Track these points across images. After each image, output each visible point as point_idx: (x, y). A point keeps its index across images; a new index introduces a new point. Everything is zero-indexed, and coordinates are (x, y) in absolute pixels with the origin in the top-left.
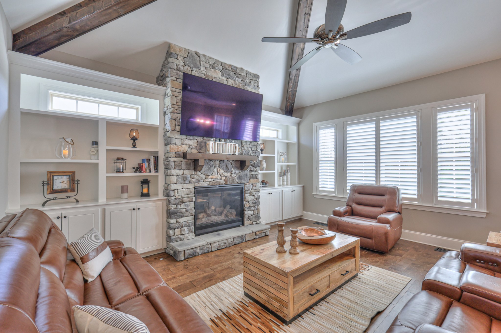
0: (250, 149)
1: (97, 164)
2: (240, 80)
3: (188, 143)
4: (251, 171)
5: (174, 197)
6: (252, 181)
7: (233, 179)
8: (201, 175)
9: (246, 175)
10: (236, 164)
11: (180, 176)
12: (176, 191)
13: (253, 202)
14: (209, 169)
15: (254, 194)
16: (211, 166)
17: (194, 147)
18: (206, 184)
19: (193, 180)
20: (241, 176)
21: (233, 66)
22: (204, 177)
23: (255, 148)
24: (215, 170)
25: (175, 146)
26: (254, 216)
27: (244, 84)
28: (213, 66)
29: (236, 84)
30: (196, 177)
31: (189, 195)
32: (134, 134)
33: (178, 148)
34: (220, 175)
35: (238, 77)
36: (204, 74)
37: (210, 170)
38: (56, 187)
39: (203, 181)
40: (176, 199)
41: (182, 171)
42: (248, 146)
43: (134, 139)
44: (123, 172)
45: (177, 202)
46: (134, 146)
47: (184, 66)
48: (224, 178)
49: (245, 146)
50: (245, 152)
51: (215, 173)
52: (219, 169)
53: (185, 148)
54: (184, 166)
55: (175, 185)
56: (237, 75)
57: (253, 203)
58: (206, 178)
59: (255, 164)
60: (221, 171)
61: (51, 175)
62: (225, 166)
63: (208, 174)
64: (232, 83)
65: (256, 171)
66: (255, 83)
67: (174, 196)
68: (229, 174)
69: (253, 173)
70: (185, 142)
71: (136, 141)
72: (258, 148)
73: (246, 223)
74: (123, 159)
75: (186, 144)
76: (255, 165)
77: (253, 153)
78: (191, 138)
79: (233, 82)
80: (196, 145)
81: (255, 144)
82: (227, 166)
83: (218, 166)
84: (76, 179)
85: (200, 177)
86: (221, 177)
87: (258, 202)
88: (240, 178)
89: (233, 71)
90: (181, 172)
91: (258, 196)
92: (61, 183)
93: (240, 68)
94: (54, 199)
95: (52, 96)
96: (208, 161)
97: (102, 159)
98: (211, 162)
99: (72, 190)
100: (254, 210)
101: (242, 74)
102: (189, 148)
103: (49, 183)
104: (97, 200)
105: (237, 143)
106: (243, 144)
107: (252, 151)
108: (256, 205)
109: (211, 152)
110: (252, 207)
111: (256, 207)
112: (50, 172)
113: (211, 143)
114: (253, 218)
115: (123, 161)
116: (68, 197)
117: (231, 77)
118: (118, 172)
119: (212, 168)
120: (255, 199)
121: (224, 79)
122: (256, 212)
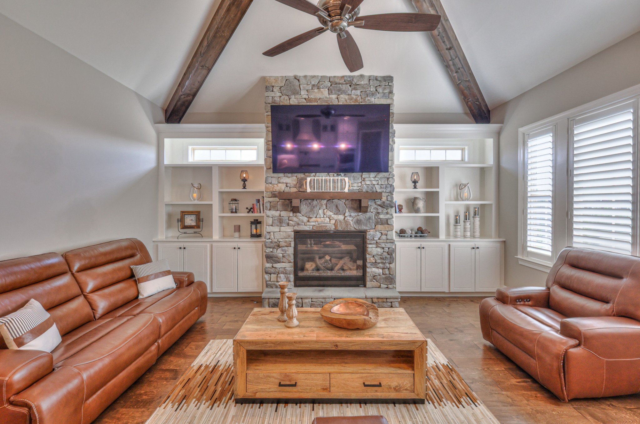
0: (374, 183)
1: (212, 205)
2: (358, 92)
3: (284, 181)
4: (378, 213)
5: (270, 240)
6: (379, 227)
7: (347, 223)
8: (301, 217)
9: (370, 218)
10: (352, 204)
11: (276, 218)
12: (272, 233)
13: (381, 256)
14: (312, 210)
15: (383, 245)
16: (314, 207)
17: (293, 185)
18: (307, 228)
19: (291, 222)
20: (361, 220)
21: (346, 76)
22: (305, 219)
23: (385, 181)
24: (321, 212)
25: (270, 185)
26: (384, 276)
27: (366, 96)
28: (318, 86)
29: (351, 99)
30: (295, 219)
31: (287, 240)
32: (244, 175)
33: (273, 188)
34: (329, 218)
35: (355, 89)
36: (305, 99)
37: (312, 212)
38: (186, 224)
39: (304, 224)
40: (271, 242)
41: (279, 212)
42: (373, 179)
43: (244, 180)
44: (236, 212)
45: (272, 245)
46: (244, 188)
47: (281, 97)
48: (333, 222)
49: (366, 179)
50: (367, 187)
51: (320, 215)
52: (325, 211)
53: (281, 187)
54: (279, 207)
55: (271, 227)
56: (353, 87)
57: (381, 258)
58: (308, 221)
59: (385, 204)
60: (330, 214)
61: (184, 213)
62: (334, 207)
63: (311, 216)
64: (345, 99)
65: (387, 213)
66: (384, 89)
67: (269, 239)
68: (341, 217)
69: (382, 216)
70: (281, 181)
71: (246, 182)
72: (390, 181)
73: (369, 284)
74: (236, 200)
75: (283, 183)
76: (384, 205)
77: (381, 188)
78: (290, 175)
79: (347, 97)
80: (295, 183)
81: (384, 176)
82: (337, 206)
83: (324, 206)
84: (201, 218)
85: (299, 219)
86: (330, 220)
87: (391, 257)
88: (358, 222)
89: (346, 84)
90: (277, 213)
91: (390, 249)
92: (190, 220)
93: (358, 76)
94: (185, 233)
95: (194, 150)
96: (310, 201)
97: (215, 202)
98: (315, 202)
99: (198, 226)
100: (383, 269)
101: (362, 83)
102: (287, 186)
103: (182, 220)
104: (212, 237)
105: (353, 177)
106: (363, 177)
107: (379, 186)
108: (387, 262)
109: (309, 190)
110: (380, 265)
111: (388, 265)
112: (182, 212)
113: (309, 179)
114: (382, 280)
115: (236, 202)
116: (195, 233)
117: (344, 92)
118: (232, 212)
119: (316, 209)
120: (385, 254)
121: (334, 97)
122: (387, 272)
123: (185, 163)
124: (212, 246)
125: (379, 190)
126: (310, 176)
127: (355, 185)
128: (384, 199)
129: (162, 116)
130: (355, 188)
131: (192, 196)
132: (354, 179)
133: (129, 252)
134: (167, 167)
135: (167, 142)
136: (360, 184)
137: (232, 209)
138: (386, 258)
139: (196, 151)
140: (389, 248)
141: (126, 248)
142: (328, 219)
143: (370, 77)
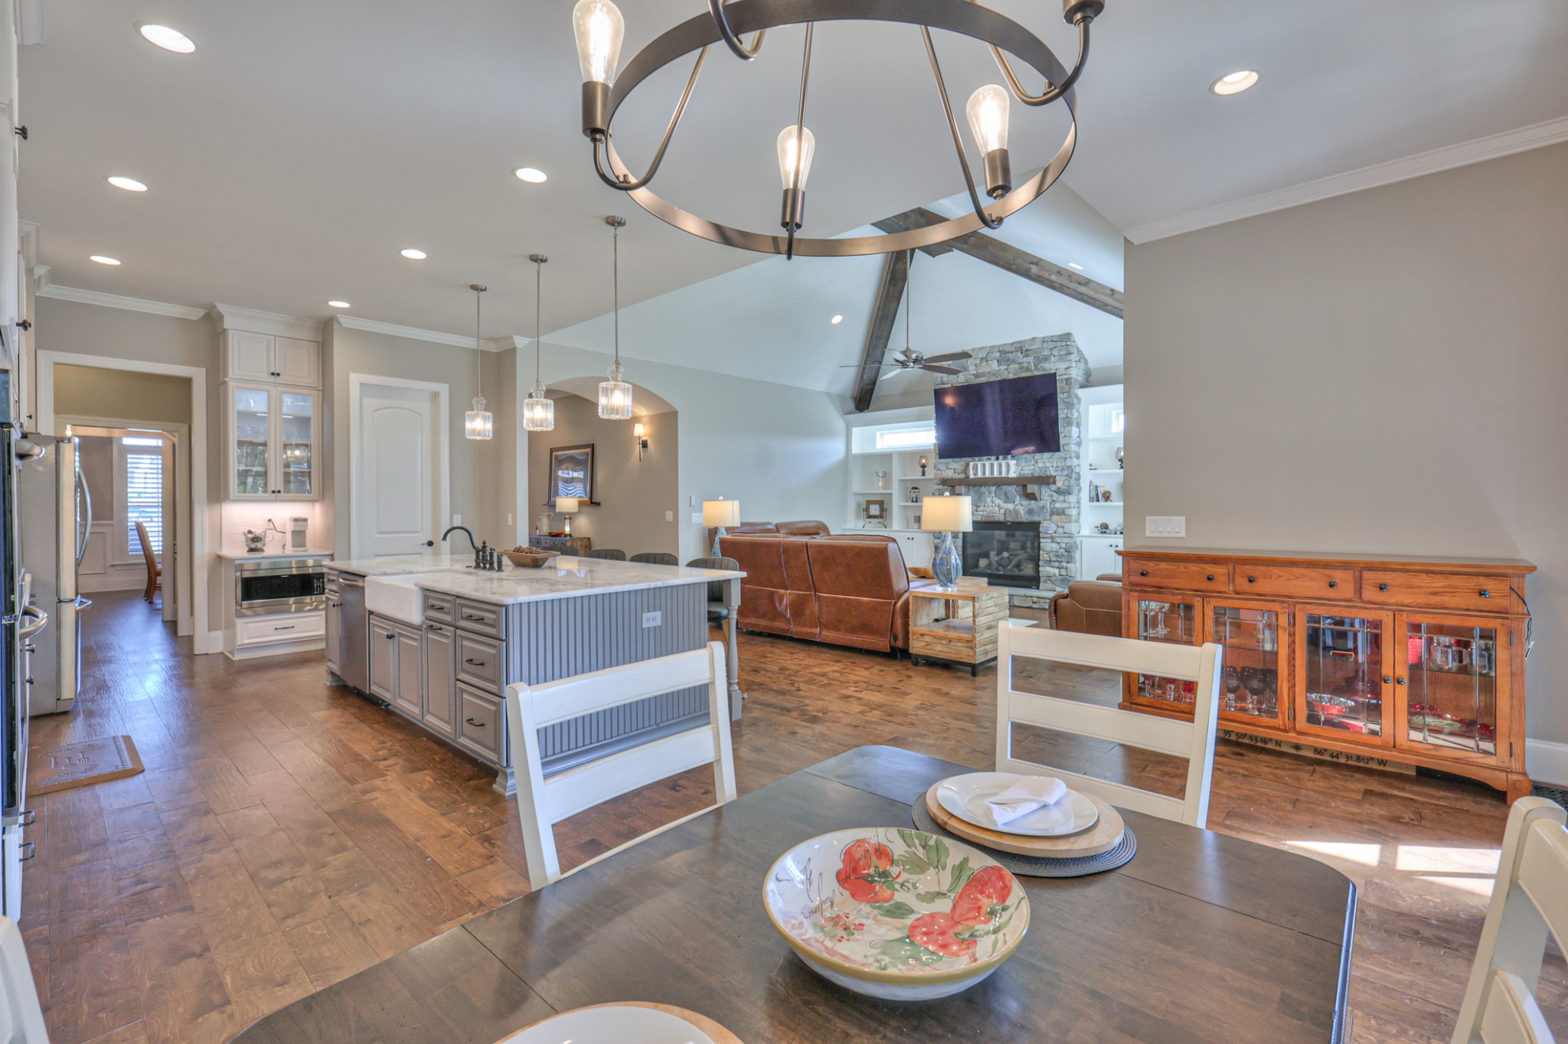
0: (1048, 465)
1: (891, 494)
2: (1031, 359)
3: (951, 467)
4: (1054, 501)
6: (1055, 518)
7: (1016, 512)
9: (1043, 507)
10: (1020, 490)
13: (1057, 553)
15: (1058, 540)
16: (981, 495)
17: (960, 471)
20: (1032, 510)
21: (1016, 342)
23: (1061, 463)
24: (989, 500)
25: (939, 472)
26: (1060, 577)
28: (985, 359)
29: (1022, 368)
32: (924, 461)
33: (942, 474)
34: (999, 506)
35: (1028, 356)
38: (871, 514)
42: (1046, 460)
43: (924, 466)
44: (917, 501)
46: (923, 475)
48: (1002, 511)
49: (1039, 461)
50: (1040, 470)
51: (988, 504)
52: (994, 498)
53: (949, 474)
56: (1024, 353)
57: (1057, 556)
60: (998, 501)
61: (869, 503)
62: (1003, 495)
64: (1015, 369)
65: (1065, 501)
66: (1060, 350)
68: (1010, 506)
69: (1058, 505)
70: (949, 467)
71: (925, 469)
72: (1067, 462)
73: (1042, 585)
74: (916, 488)
75: (951, 469)
76: (1060, 491)
77: (1056, 471)
78: (958, 460)
79: (1017, 367)
80: (962, 468)
81: (1059, 456)
82: (1006, 494)
83: (993, 494)
84: (885, 507)
86: (1000, 509)
87: (1068, 555)
88: (1030, 512)
89: (1017, 351)
91: (1068, 545)
92: (875, 510)
93: (1030, 340)
94: (870, 523)
95: (883, 434)
96: (977, 488)
97: (896, 491)
98: (983, 489)
99: (881, 516)
100: (1059, 568)
101: (1034, 347)
102: (955, 472)
103: (867, 510)
104: (892, 528)
105: (1025, 459)
106: (1036, 458)
107: (1054, 469)
108: (1063, 560)
109: (972, 476)
110: (1056, 564)
111: (1064, 564)
112: (868, 501)
113: (971, 464)
114: (1058, 582)
115: (916, 491)
116: (879, 523)
117: (1013, 362)
118: (913, 501)
119: (983, 496)
120: (1062, 550)
121: (1003, 367)
122: (1063, 572)
123: (872, 451)
125: (1053, 474)
126: (974, 460)
127: (1026, 468)
128: (1059, 484)
129: (851, 405)
130: (1026, 472)
131: (877, 484)
132: (1026, 462)
133: (814, 531)
134: (856, 456)
135: (856, 432)
136: (1032, 467)
137: (913, 498)
138: (1062, 555)
139: (885, 436)
140: (1066, 544)
141: (813, 527)
142: (997, 508)
143: (1043, 338)
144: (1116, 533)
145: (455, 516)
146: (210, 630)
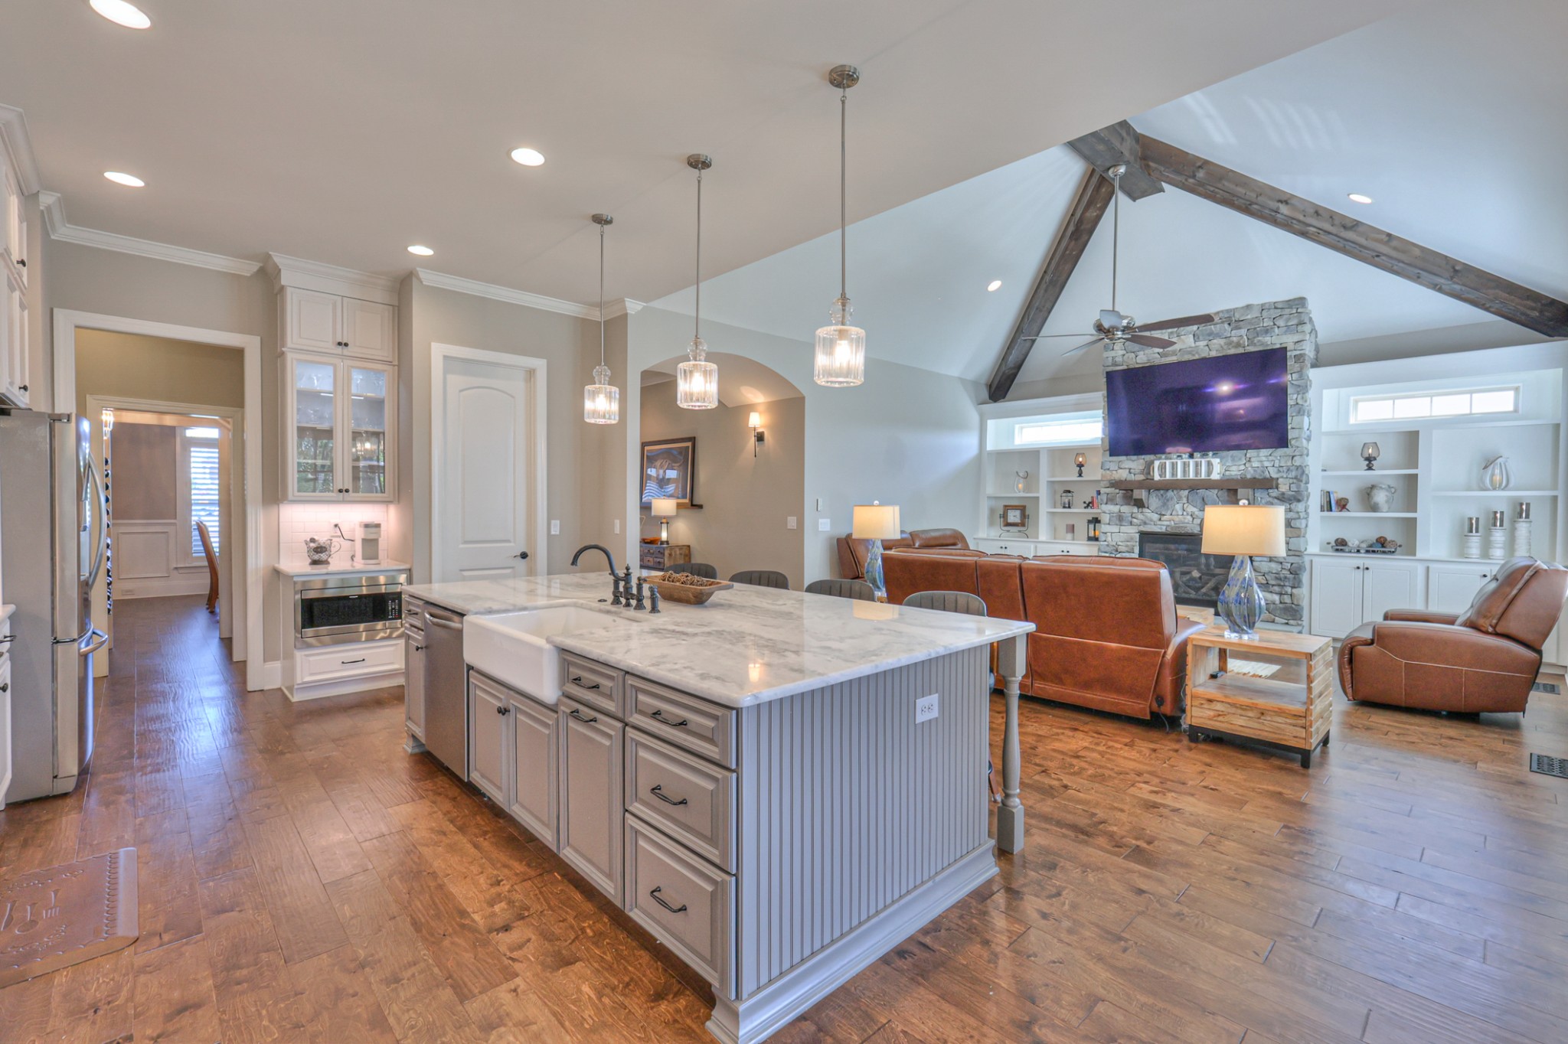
0: (1266, 464)
1: (1038, 498)
2: (1243, 332)
3: (1127, 467)
5: (1106, 543)
8: (1149, 515)
10: (1228, 496)
11: (1115, 515)
12: (1109, 534)
13: (1277, 575)
14: (1164, 505)
16: (1168, 500)
17: (1137, 471)
18: (1156, 529)
19: (1135, 520)
21: (1222, 311)
22: (1155, 517)
23: (1286, 462)
24: (1178, 507)
25: (1108, 472)
26: (1281, 606)
27: (1255, 335)
29: (1230, 343)
30: (1140, 516)
31: (1128, 543)
32: (1081, 459)
33: (1111, 475)
34: (1191, 515)
35: (1238, 328)
36: (1158, 353)
37: (1166, 507)
38: (1009, 520)
39: (1152, 523)
40: (1108, 545)
41: (1118, 507)
42: (1264, 459)
43: (1080, 466)
44: (1069, 507)
45: (1107, 549)
46: (1080, 475)
47: (1124, 355)
48: (1197, 521)
49: (1252, 460)
50: (1255, 471)
51: (1177, 512)
52: (1185, 506)
53: (1123, 475)
54: (1118, 499)
55: (1108, 526)
56: (1233, 325)
57: (1277, 578)
58: (1160, 520)
59: (1286, 496)
60: (1191, 509)
61: (1007, 508)
62: (1199, 500)
63: (1163, 513)
64: (1220, 344)
66: (1288, 320)
67: (1105, 541)
70: (1123, 466)
71: (1082, 468)
72: (1295, 461)
74: (1069, 492)
75: (1125, 468)
76: (1283, 497)
77: (1279, 471)
78: (1135, 457)
79: (1222, 342)
80: (1142, 468)
81: (1286, 453)
82: (1203, 499)
83: (1185, 500)
84: (1027, 514)
85: (1146, 517)
86: (1193, 519)
87: (1294, 578)
89: (1223, 322)
90: (1115, 509)
91: (1294, 565)
92: (1014, 516)
93: (1243, 308)
94: (1008, 531)
95: (1022, 428)
96: (1162, 492)
97: (1043, 493)
98: (1170, 493)
99: (1023, 524)
100: (1281, 594)
101: (1249, 317)
102: (1130, 473)
103: (1004, 516)
104: (1037, 538)
105: (1232, 456)
106: (1248, 455)
107: (1276, 470)
108: (1287, 584)
109: (1157, 477)
110: (1277, 589)
111: (1289, 590)
112: (1005, 506)
113: (1157, 463)
114: (1279, 612)
115: (1070, 494)
116: (1020, 531)
117: (1218, 335)
118: (1064, 507)
119: (1170, 503)
120: (1284, 572)
121: (1202, 344)
122: (1287, 599)
123: (1011, 447)
124: (1036, 547)
125: (1274, 476)
126: (1160, 459)
127: (1234, 468)
128: (1284, 488)
129: (985, 394)
130: (1233, 473)
131: (1017, 486)
132: (1233, 460)
133: (951, 541)
134: (990, 453)
135: (991, 424)
136: (1242, 467)
137: (1064, 503)
138: (1286, 578)
139: (1024, 430)
140: (1292, 564)
141: (950, 536)
142: (1189, 518)
143: (1262, 305)
144: (1358, 551)
145: (553, 522)
146: (265, 661)
